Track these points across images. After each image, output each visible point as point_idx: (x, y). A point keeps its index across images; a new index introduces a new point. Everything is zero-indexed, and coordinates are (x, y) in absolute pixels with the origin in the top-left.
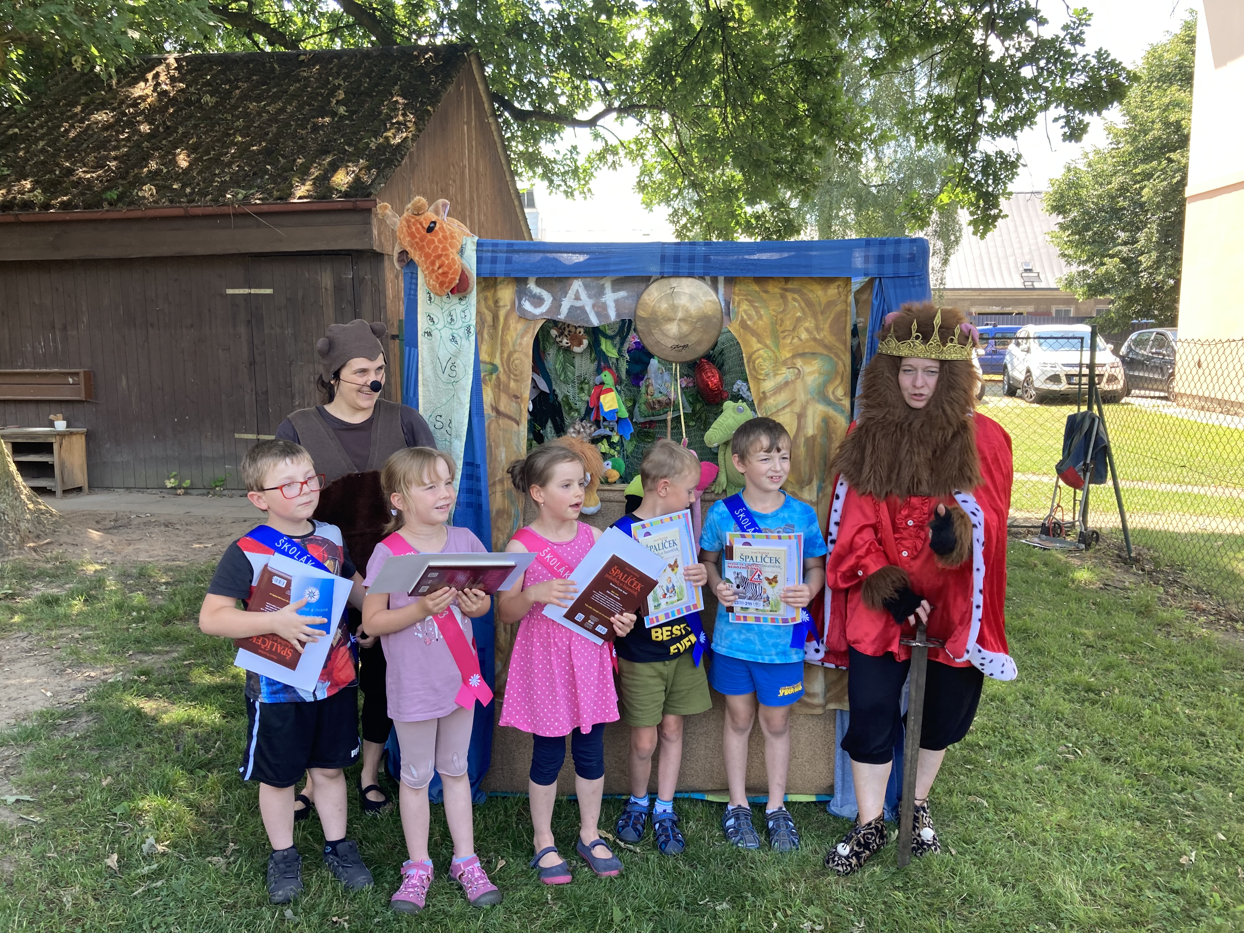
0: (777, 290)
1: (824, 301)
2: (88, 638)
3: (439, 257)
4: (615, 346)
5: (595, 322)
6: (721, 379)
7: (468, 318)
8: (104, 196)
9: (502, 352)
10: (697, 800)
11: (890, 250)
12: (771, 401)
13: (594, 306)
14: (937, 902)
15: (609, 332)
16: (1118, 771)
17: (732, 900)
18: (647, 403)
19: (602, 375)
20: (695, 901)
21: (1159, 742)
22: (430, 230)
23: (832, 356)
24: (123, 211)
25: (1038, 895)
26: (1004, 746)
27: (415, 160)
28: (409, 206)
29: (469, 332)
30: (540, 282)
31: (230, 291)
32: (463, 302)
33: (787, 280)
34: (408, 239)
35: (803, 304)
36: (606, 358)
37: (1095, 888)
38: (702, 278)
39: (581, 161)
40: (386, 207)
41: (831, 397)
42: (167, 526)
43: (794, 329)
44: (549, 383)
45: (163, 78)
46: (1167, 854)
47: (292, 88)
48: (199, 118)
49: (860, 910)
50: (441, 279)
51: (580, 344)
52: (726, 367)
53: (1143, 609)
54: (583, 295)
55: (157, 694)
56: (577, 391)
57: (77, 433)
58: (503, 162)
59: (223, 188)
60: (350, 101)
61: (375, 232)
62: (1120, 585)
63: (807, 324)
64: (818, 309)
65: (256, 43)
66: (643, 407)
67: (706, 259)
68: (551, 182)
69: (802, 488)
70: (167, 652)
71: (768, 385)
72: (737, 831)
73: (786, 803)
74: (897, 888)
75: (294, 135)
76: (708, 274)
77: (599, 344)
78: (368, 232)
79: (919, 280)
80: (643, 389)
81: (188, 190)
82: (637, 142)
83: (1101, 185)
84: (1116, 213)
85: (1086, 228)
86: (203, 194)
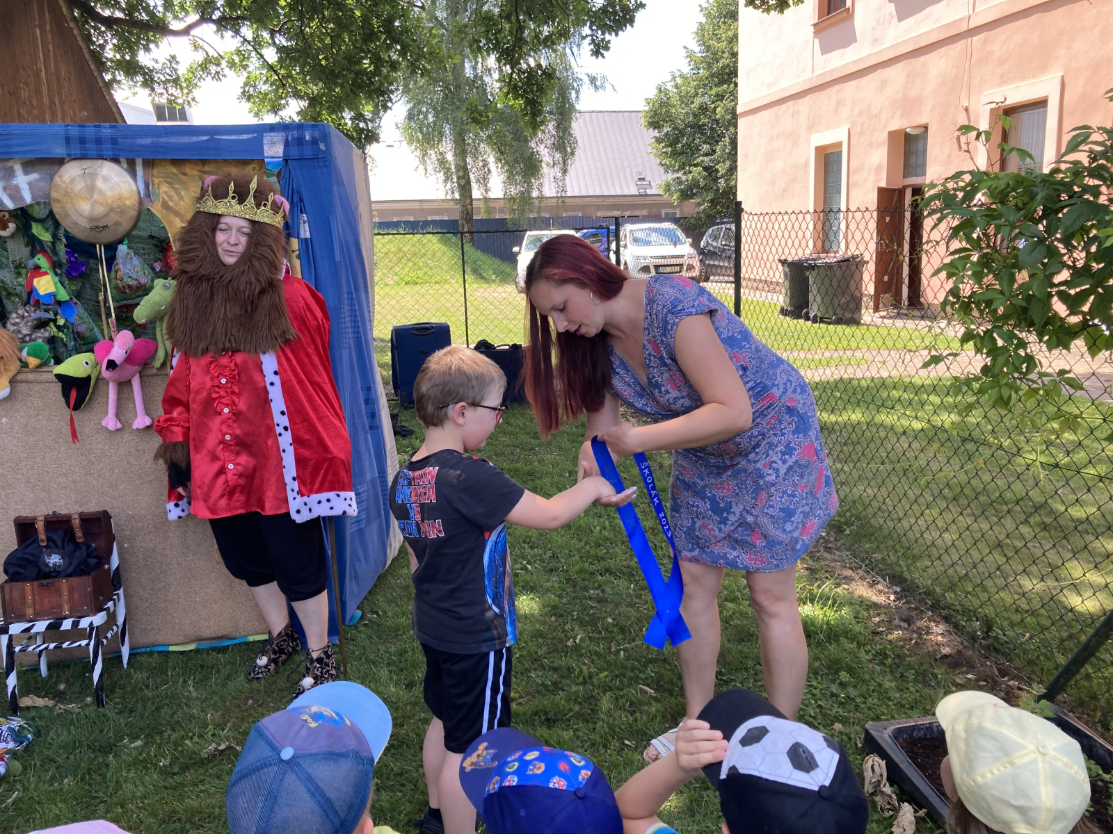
0: (195, 172)
4: (47, 230)
5: (10, 205)
11: (294, 134)
15: (37, 216)
18: (117, 287)
19: (36, 259)
36: (40, 242)
38: (116, 160)
39: (182, 70)
51: (6, 227)
56: (14, 276)
67: (114, 141)
77: (30, 228)
79: (324, 162)
82: (238, 52)
83: (687, 105)
84: (699, 128)
85: (676, 141)
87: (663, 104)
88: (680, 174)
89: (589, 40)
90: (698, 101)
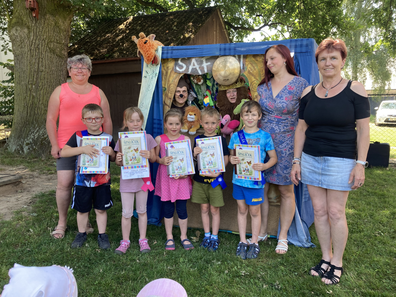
0: (261, 60)
3: (148, 52)
4: (211, 82)
5: (200, 73)
8: (106, 56)
9: (168, 84)
11: (299, 43)
13: (200, 68)
15: (208, 77)
17: (222, 261)
22: (145, 43)
24: (110, 60)
29: (156, 75)
31: (139, 83)
36: (209, 86)
40: (134, 37)
45: (128, 23)
47: (162, 23)
51: (201, 81)
54: (196, 64)
60: (178, 25)
76: (236, 54)
77: (206, 82)
81: (128, 53)
86: (131, 54)
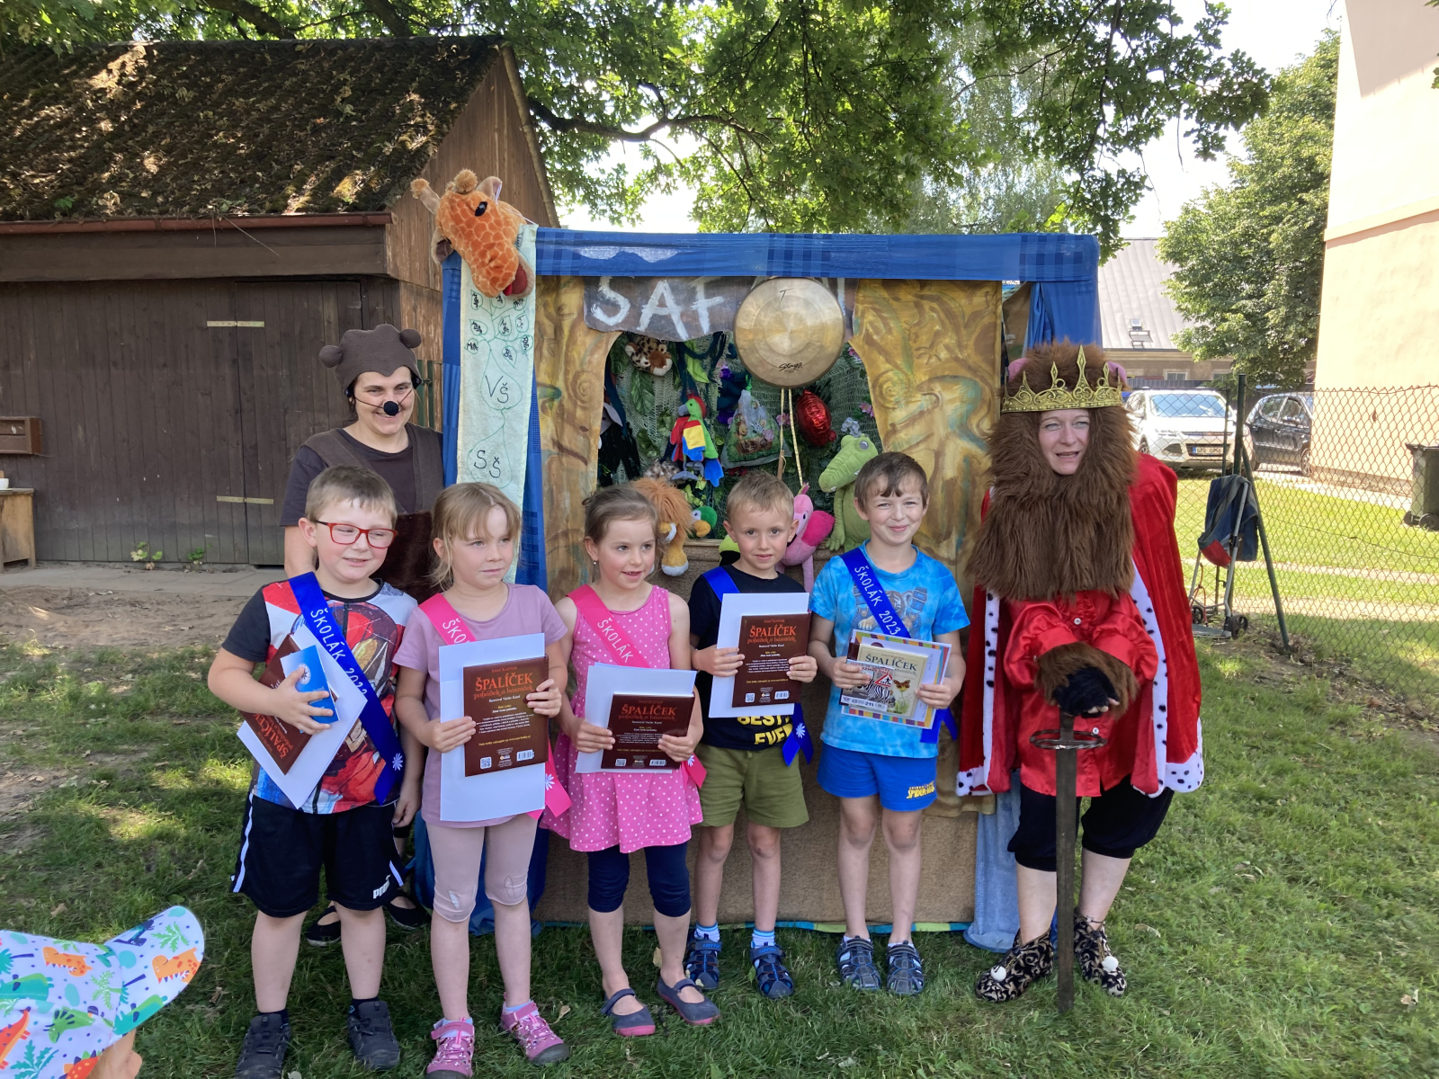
0: (910, 297)
1: (968, 311)
2: (31, 736)
3: (491, 246)
4: (705, 369)
5: (683, 335)
6: (828, 416)
7: (525, 327)
8: (56, 205)
9: (567, 372)
10: (805, 930)
11: (1050, 248)
12: (902, 435)
13: (682, 315)
14: (1116, 1055)
15: (698, 351)
16: (1309, 893)
17: (860, 1055)
18: (738, 445)
19: (688, 404)
20: (812, 1057)
21: (1353, 858)
22: (479, 212)
23: (978, 380)
24: (79, 223)
25: (1236, 1045)
26: (1169, 864)
27: (437, 170)
28: (453, 184)
29: (526, 344)
30: (616, 284)
31: (211, 324)
32: (519, 307)
33: (923, 284)
34: (451, 223)
35: (942, 315)
36: (693, 383)
37: (1304, 1036)
38: (818, 279)
39: (629, 182)
40: (423, 184)
41: (975, 430)
42: (133, 605)
43: (932, 346)
44: (622, 416)
45: (129, 69)
46: (1383, 993)
47: (287, 83)
48: (174, 116)
49: (1020, 1066)
50: (493, 274)
51: (662, 364)
52: (833, 402)
53: (1311, 704)
54: (670, 300)
55: (122, 802)
56: (656, 425)
57: (22, 494)
58: (540, 179)
59: (203, 198)
60: (358, 99)
61: (389, 253)
62: (1279, 678)
63: (947, 341)
64: (961, 321)
65: (242, 32)
66: (733, 449)
67: (825, 255)
68: (596, 205)
69: (938, 543)
70: (135, 752)
71: (899, 415)
72: (852, 968)
73: (915, 935)
74: (1061, 1038)
75: (291, 137)
76: (823, 274)
77: (684, 365)
78: (380, 254)
79: (1087, 286)
80: (732, 427)
81: (160, 199)
82: (694, 160)
83: (1223, 229)
84: (1240, 261)
85: (1207, 278)
86: (179, 204)
87: (1190, 229)
88: (1207, 323)
89: (1194, 136)
90: (1243, 223)
